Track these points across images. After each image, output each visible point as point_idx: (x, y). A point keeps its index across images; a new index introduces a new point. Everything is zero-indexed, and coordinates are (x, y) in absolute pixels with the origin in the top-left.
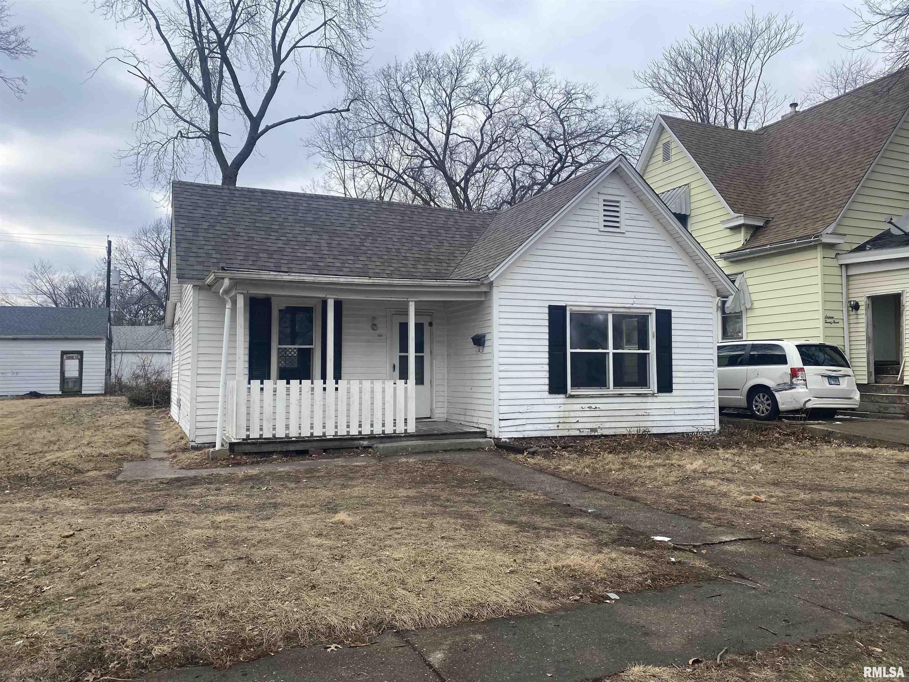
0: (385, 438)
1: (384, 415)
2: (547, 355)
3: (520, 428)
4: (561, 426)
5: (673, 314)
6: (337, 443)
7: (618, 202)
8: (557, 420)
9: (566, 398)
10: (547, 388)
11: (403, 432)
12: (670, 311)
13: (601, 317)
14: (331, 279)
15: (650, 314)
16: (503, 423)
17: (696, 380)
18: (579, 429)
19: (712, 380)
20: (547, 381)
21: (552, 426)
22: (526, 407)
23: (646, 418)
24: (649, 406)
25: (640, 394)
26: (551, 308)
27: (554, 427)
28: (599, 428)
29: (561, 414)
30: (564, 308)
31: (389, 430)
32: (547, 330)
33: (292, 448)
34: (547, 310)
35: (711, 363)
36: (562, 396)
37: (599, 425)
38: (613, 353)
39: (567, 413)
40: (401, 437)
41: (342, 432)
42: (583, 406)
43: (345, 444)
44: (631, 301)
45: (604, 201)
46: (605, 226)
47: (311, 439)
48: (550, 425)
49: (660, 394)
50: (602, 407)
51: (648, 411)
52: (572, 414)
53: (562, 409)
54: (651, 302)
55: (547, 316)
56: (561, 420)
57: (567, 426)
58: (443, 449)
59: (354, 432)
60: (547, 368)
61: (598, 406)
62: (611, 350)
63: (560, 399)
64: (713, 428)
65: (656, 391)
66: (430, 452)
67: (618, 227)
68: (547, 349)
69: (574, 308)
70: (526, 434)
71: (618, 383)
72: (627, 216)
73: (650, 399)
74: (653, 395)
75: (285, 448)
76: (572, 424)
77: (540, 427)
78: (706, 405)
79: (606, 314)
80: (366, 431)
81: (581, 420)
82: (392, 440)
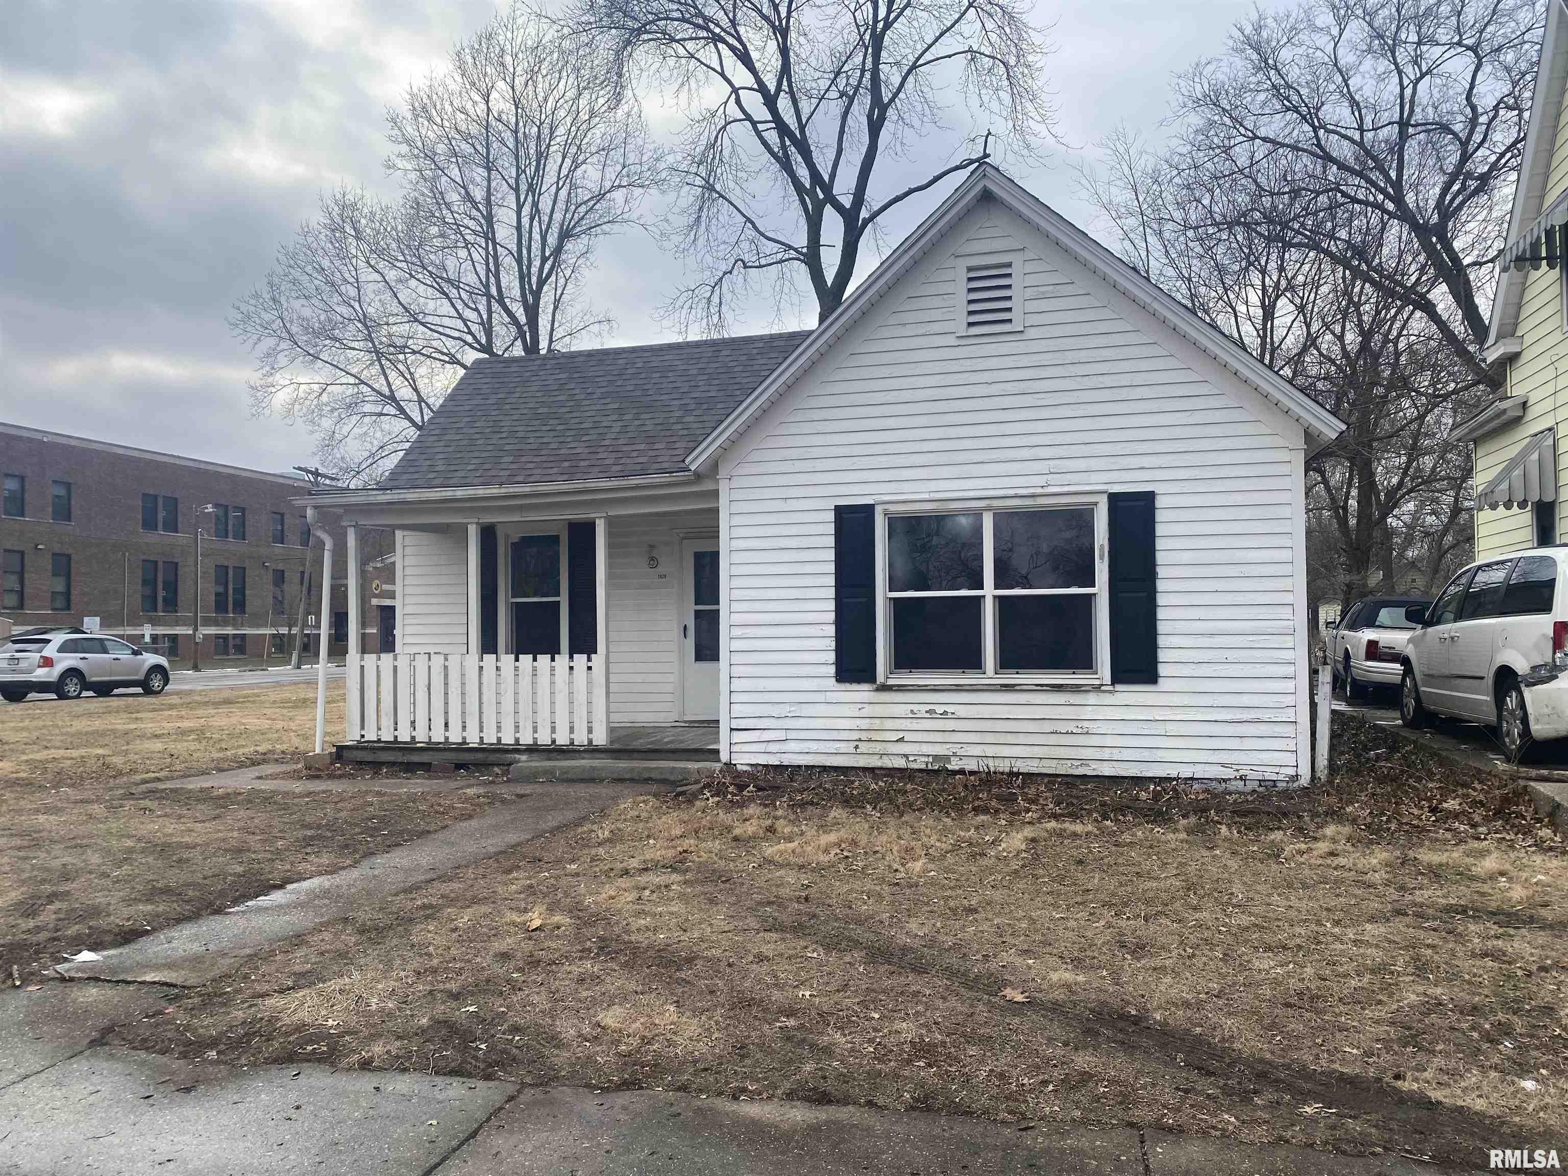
0: (555, 751)
1: (553, 712)
2: (832, 606)
3: (773, 747)
4: (863, 747)
5: (1160, 502)
6: (480, 756)
7: (1009, 265)
8: (856, 735)
9: (877, 690)
10: (832, 670)
11: (586, 743)
12: (1150, 497)
13: (963, 521)
14: (444, 494)
15: (1096, 504)
16: (738, 737)
17: (1232, 655)
18: (906, 756)
19: (1288, 655)
20: (832, 657)
21: (843, 747)
22: (787, 708)
23: (1081, 740)
24: (1087, 713)
25: (1062, 685)
26: (840, 511)
27: (850, 747)
28: (955, 755)
29: (864, 724)
30: (869, 509)
31: (562, 739)
32: (831, 555)
33: (416, 758)
34: (831, 516)
35: (1286, 612)
36: (866, 687)
37: (956, 749)
38: (995, 597)
39: (877, 721)
40: (579, 751)
41: (490, 738)
42: (915, 708)
43: (493, 758)
44: (1041, 480)
45: (970, 269)
46: (970, 324)
47: (445, 748)
48: (838, 745)
49: (1119, 687)
50: (961, 711)
51: (1086, 724)
52: (889, 724)
53: (864, 713)
54: (1094, 478)
55: (831, 528)
56: (864, 735)
57: (878, 748)
58: (615, 776)
59: (508, 739)
60: (831, 630)
61: (950, 709)
62: (989, 591)
63: (861, 692)
64: (1291, 771)
65: (1107, 679)
66: (592, 780)
67: (1010, 321)
68: (832, 593)
69: (892, 508)
70: (787, 760)
71: (1006, 662)
72: (1029, 293)
73: (1092, 698)
74: (1097, 688)
75: (405, 759)
76: (889, 745)
77: (814, 746)
78: (1266, 715)
79: (977, 515)
80: (526, 739)
81: (908, 737)
82: (568, 755)
